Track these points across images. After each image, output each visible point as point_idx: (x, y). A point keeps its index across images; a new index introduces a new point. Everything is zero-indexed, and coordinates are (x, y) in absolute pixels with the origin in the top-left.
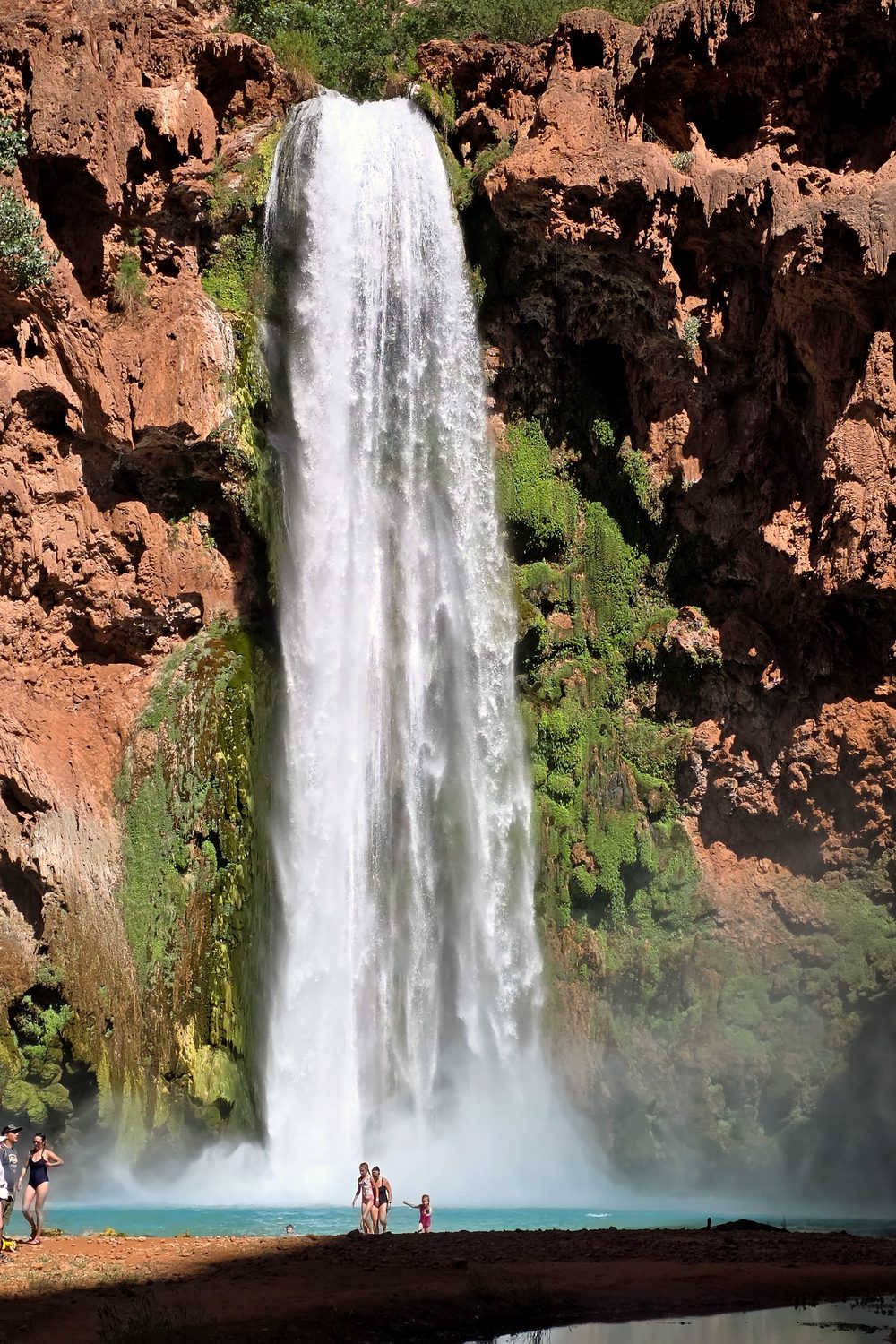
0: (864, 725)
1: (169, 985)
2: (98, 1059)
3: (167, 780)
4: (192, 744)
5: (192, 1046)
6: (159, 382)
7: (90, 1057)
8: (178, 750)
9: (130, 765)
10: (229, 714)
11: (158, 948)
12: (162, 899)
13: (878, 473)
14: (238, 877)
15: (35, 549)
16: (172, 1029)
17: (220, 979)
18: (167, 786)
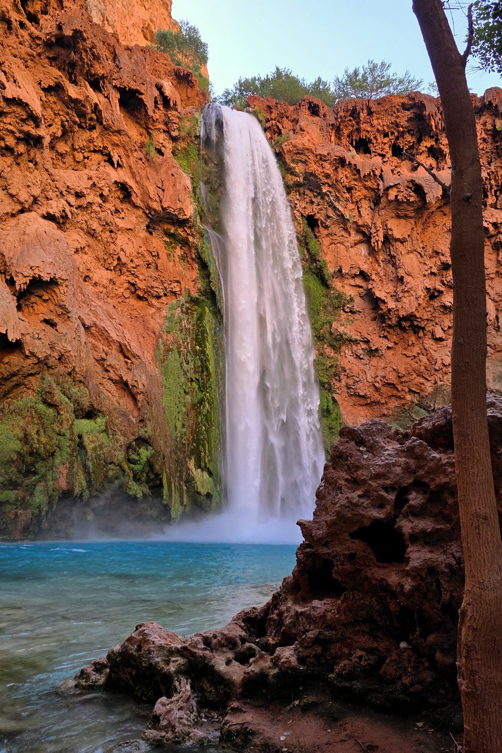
0: (403, 366)
1: (184, 442)
2: (162, 473)
3: (180, 355)
4: (189, 341)
5: (194, 469)
6: (170, 191)
7: (160, 472)
8: (183, 343)
9: (162, 347)
10: (199, 331)
11: (179, 425)
12: (180, 404)
13: (419, 276)
14: (207, 399)
15: (118, 249)
16: (186, 461)
17: (203, 441)
18: (180, 357)
